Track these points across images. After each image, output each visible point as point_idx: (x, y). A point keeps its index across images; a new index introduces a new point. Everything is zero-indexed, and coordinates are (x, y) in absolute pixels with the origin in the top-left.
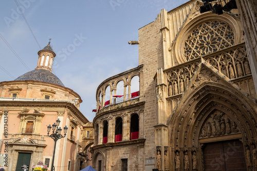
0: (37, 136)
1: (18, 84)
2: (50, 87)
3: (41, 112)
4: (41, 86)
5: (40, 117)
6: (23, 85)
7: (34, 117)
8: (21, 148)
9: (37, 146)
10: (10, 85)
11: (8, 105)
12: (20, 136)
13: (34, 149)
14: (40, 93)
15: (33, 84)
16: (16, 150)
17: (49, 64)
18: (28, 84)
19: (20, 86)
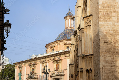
0: (60, 71)
1: (53, 44)
2: (68, 41)
3: (60, 58)
4: (63, 42)
5: (61, 61)
6: (55, 44)
7: (58, 61)
8: (55, 77)
9: (61, 76)
10: (50, 45)
11: (48, 58)
12: (54, 72)
13: (59, 77)
14: (64, 46)
15: (60, 42)
16: (54, 79)
17: (71, 25)
18: (57, 42)
19: (54, 45)
